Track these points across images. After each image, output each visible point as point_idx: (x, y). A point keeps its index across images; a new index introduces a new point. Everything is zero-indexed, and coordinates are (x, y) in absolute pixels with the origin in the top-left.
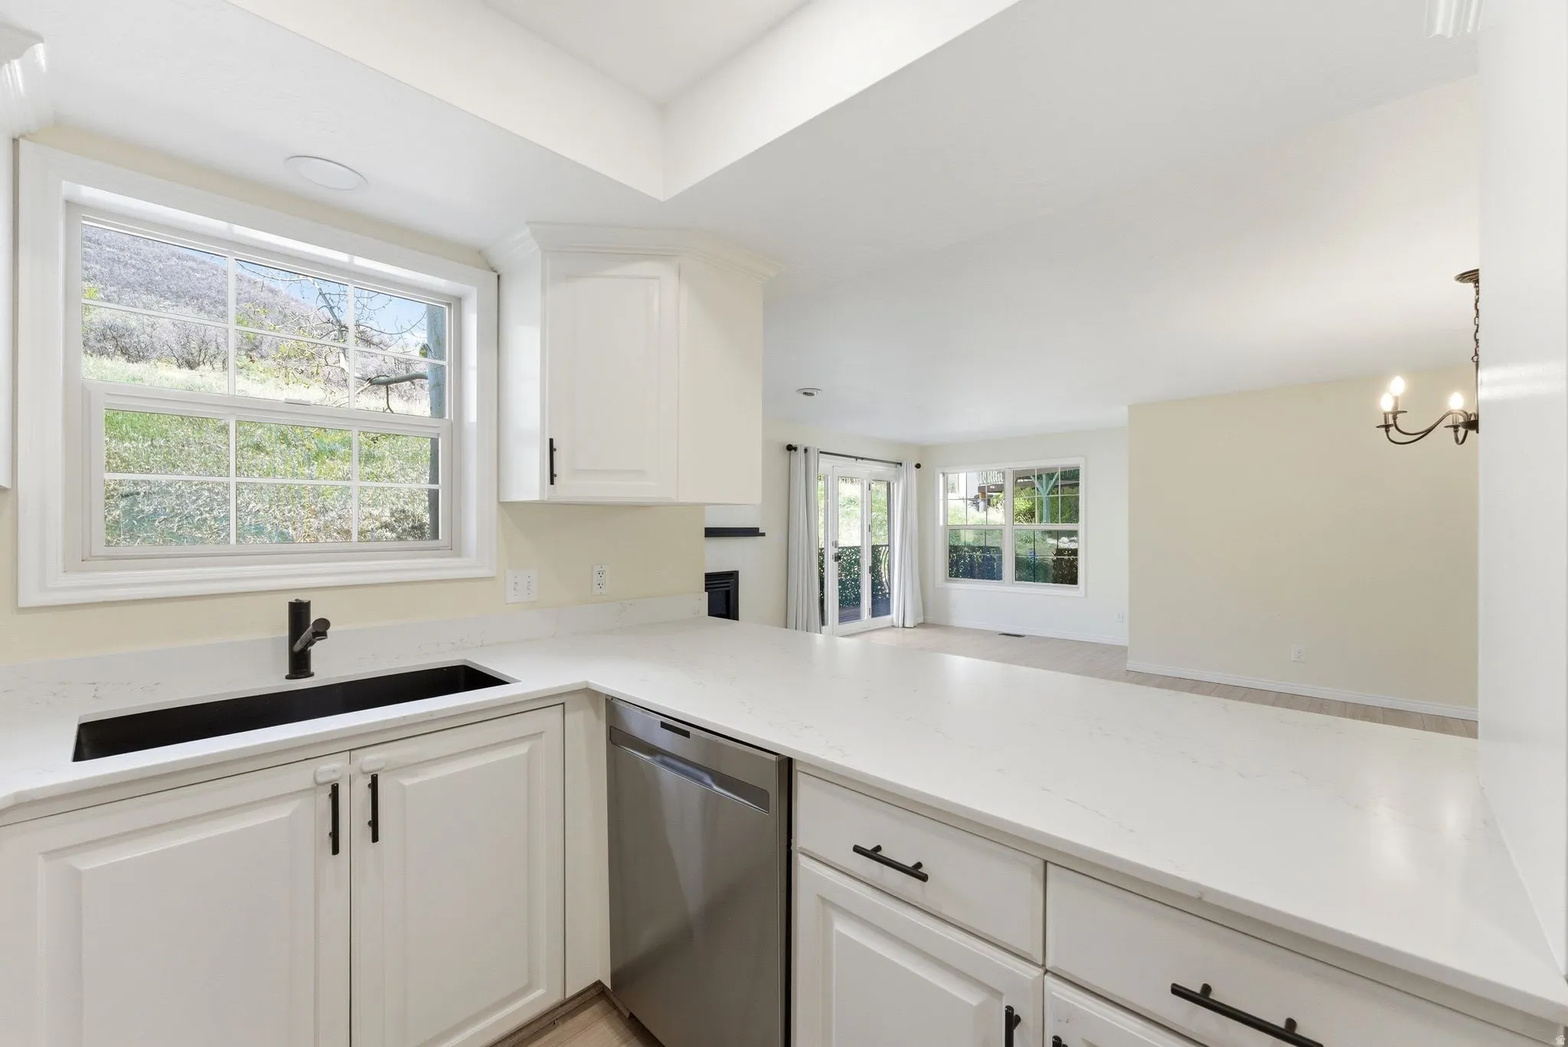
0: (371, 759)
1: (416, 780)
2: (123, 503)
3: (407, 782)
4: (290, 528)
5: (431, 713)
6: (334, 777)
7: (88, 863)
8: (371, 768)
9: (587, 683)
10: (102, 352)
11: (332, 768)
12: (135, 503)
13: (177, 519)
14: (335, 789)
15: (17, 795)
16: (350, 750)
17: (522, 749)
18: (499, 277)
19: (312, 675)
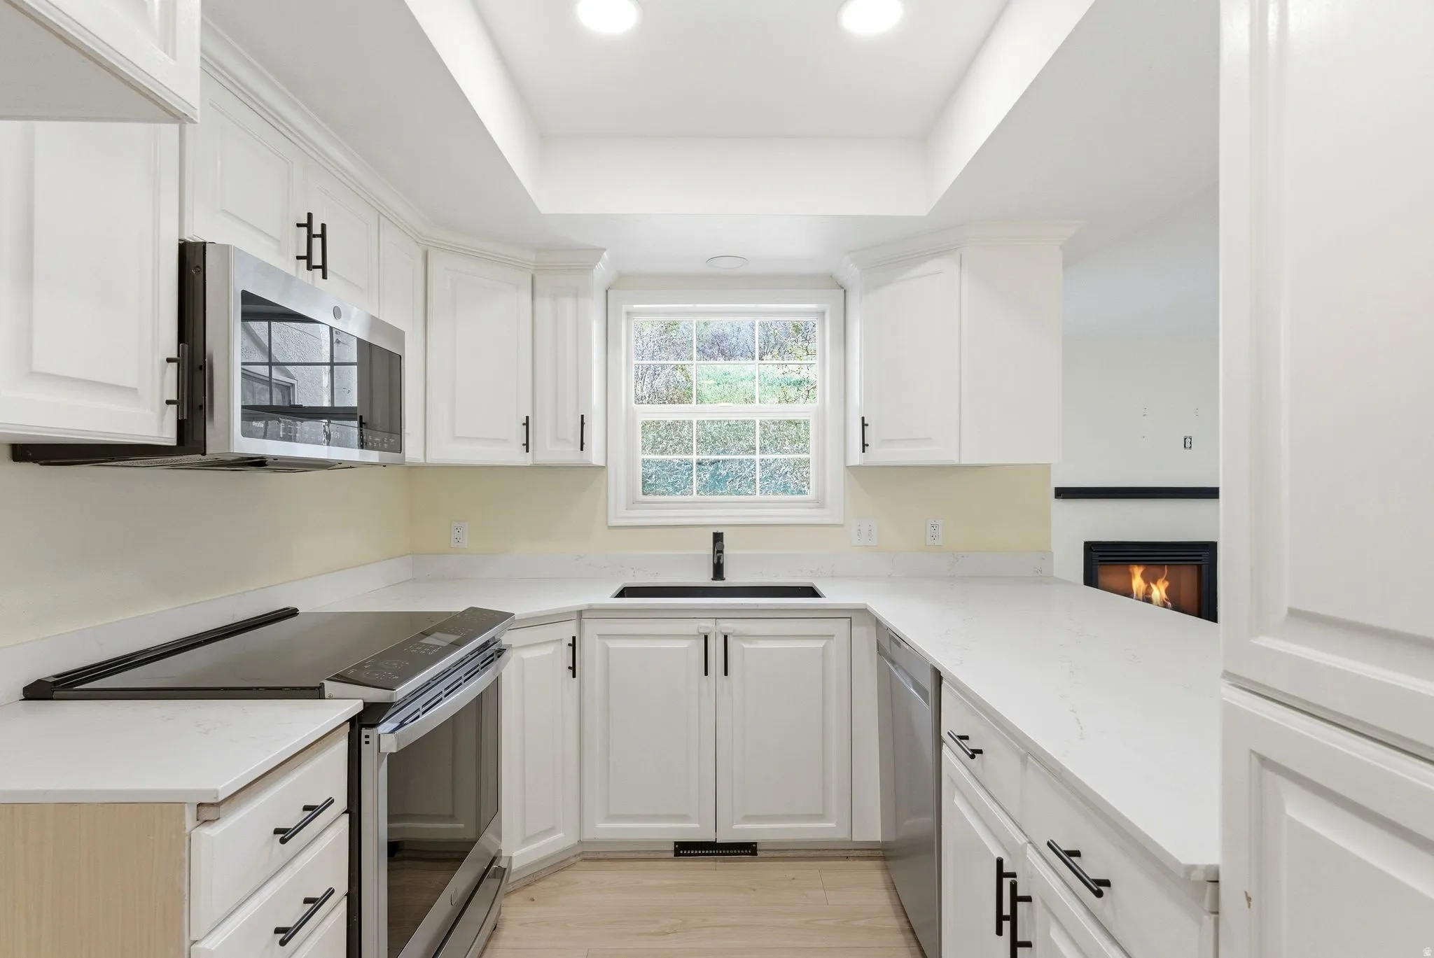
0: (727, 626)
1: (752, 646)
2: (711, 468)
3: (746, 646)
4: (806, 487)
5: (757, 605)
6: (706, 631)
7: (614, 644)
8: (726, 631)
9: (866, 605)
10: (712, 357)
11: (707, 625)
12: (717, 468)
13: (738, 480)
14: (706, 637)
15: (590, 605)
16: (716, 618)
17: (820, 644)
18: (845, 291)
19: (724, 579)
